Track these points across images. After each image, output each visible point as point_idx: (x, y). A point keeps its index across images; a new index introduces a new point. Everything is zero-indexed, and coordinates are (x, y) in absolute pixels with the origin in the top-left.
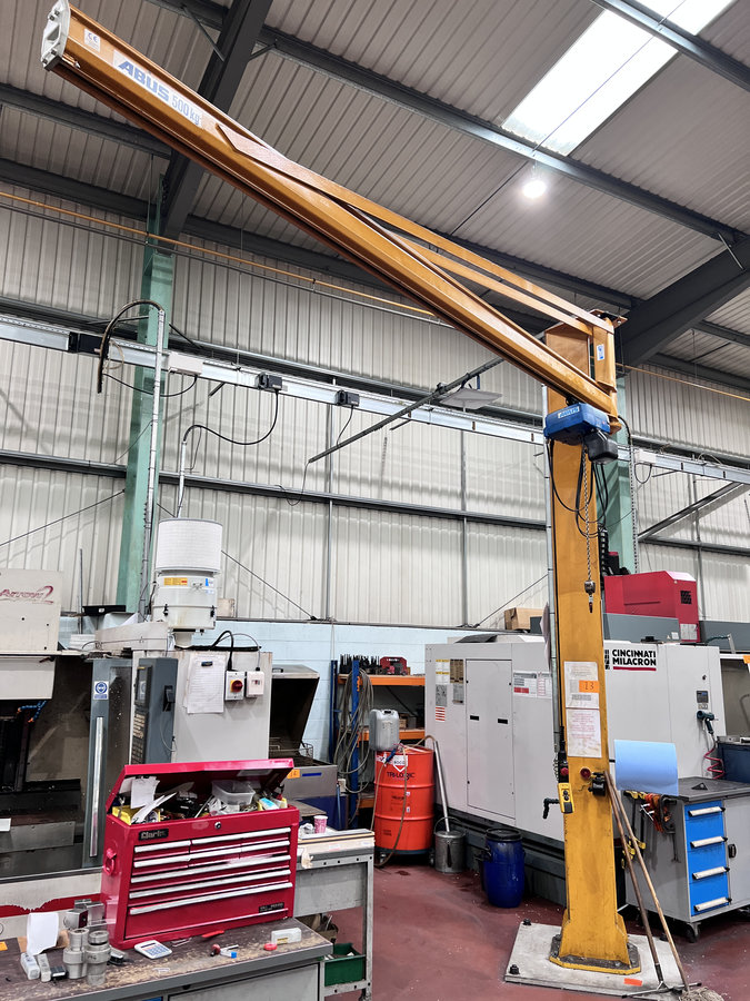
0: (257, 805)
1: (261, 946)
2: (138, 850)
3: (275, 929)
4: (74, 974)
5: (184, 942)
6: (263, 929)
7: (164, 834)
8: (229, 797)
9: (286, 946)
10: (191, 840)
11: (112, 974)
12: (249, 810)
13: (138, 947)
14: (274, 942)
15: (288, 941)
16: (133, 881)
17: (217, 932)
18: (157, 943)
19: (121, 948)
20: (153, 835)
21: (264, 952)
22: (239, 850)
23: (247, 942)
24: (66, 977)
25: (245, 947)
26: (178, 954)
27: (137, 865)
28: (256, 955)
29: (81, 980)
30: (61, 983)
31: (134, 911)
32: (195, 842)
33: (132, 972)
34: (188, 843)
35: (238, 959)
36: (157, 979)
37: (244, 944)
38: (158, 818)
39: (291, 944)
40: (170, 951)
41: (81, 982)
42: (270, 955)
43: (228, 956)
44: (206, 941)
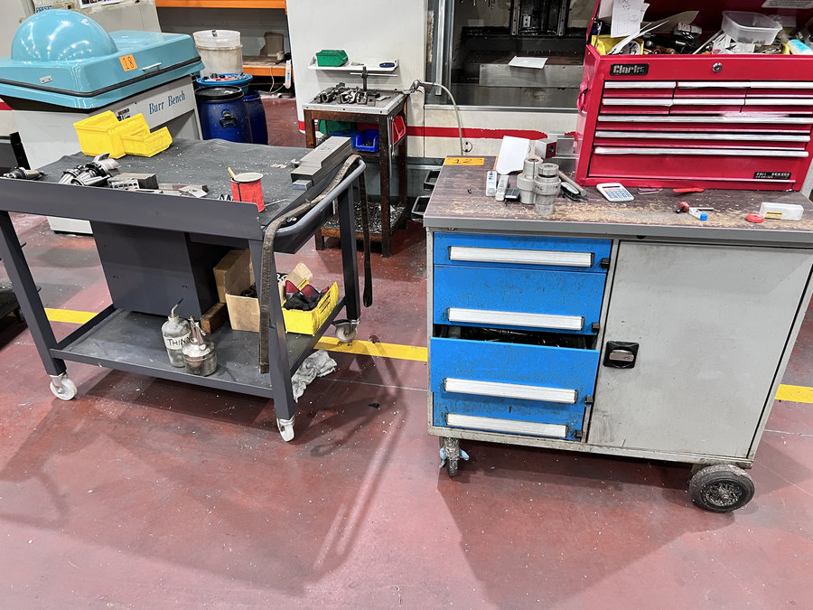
0: (783, 48)
1: (744, 215)
2: (608, 85)
3: (770, 201)
4: (526, 199)
5: (652, 191)
6: (754, 196)
7: (643, 71)
8: (741, 31)
9: (776, 222)
10: (677, 81)
11: (563, 207)
12: (768, 53)
13: (600, 187)
14: (762, 214)
15: (782, 217)
16: (601, 119)
17: (695, 189)
18: (622, 187)
19: (582, 184)
20: (628, 70)
21: (745, 222)
22: (741, 102)
23: (727, 207)
24: (518, 200)
25: (723, 211)
26: (639, 202)
27: (606, 102)
28: (733, 224)
29: (531, 206)
30: (512, 205)
31: (599, 151)
32: (681, 84)
33: (584, 209)
34: (672, 85)
35: (707, 223)
36: (606, 223)
37: (722, 207)
38: (640, 50)
39: (784, 221)
40: (632, 198)
41: (531, 209)
42: (751, 227)
43: (694, 218)
44: (678, 196)
